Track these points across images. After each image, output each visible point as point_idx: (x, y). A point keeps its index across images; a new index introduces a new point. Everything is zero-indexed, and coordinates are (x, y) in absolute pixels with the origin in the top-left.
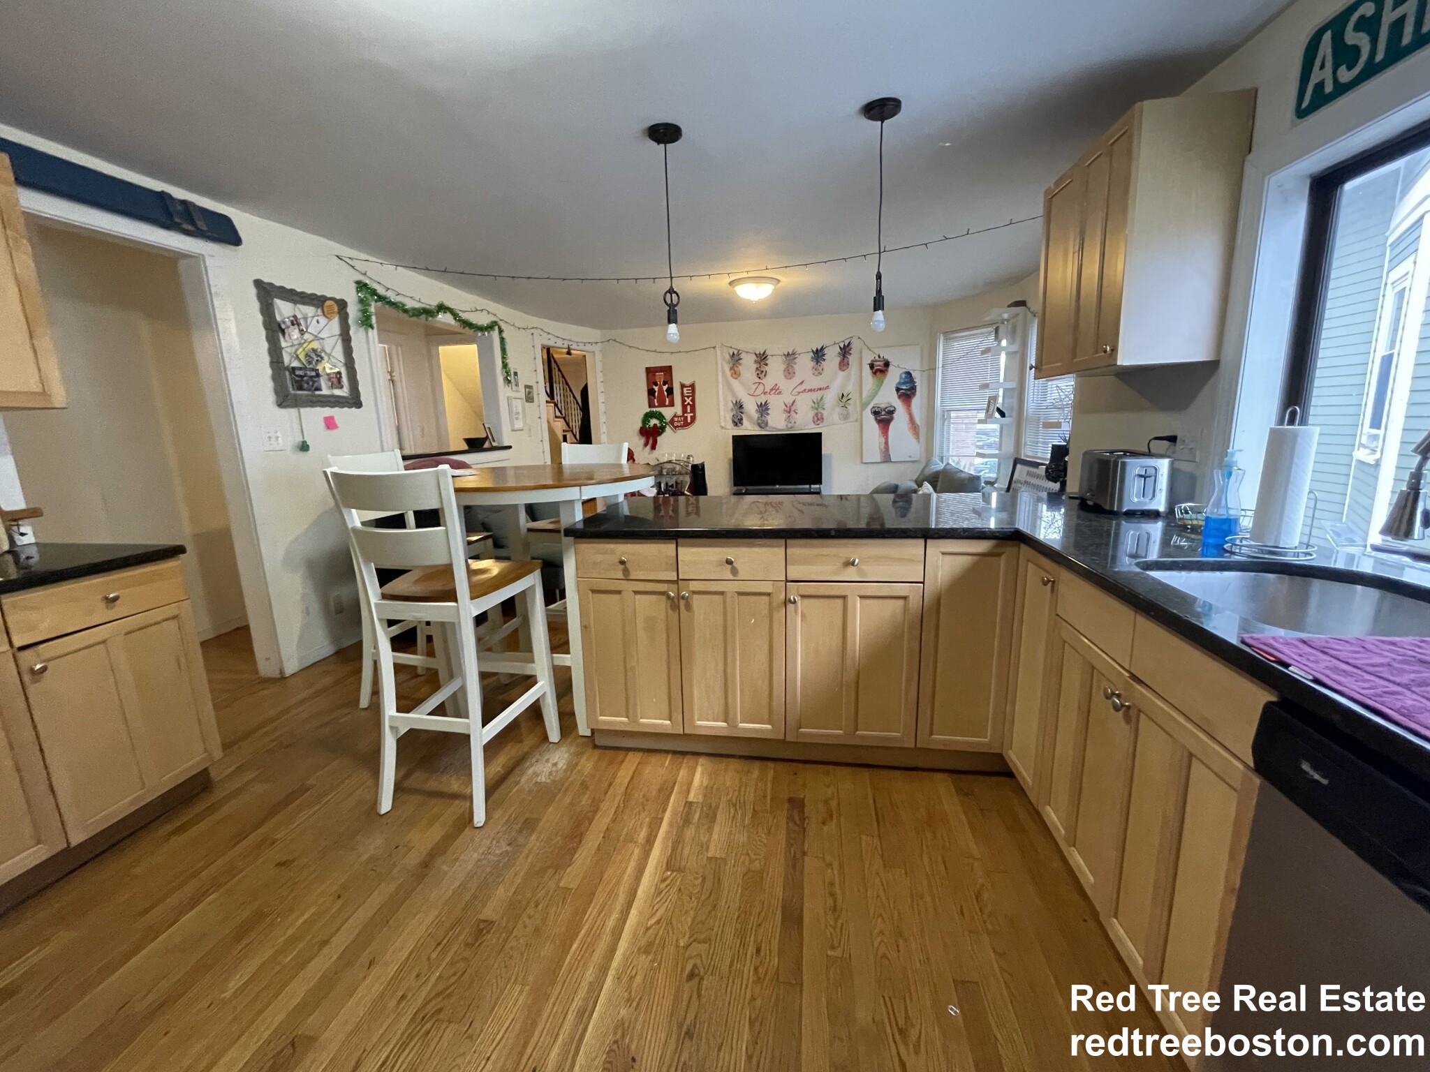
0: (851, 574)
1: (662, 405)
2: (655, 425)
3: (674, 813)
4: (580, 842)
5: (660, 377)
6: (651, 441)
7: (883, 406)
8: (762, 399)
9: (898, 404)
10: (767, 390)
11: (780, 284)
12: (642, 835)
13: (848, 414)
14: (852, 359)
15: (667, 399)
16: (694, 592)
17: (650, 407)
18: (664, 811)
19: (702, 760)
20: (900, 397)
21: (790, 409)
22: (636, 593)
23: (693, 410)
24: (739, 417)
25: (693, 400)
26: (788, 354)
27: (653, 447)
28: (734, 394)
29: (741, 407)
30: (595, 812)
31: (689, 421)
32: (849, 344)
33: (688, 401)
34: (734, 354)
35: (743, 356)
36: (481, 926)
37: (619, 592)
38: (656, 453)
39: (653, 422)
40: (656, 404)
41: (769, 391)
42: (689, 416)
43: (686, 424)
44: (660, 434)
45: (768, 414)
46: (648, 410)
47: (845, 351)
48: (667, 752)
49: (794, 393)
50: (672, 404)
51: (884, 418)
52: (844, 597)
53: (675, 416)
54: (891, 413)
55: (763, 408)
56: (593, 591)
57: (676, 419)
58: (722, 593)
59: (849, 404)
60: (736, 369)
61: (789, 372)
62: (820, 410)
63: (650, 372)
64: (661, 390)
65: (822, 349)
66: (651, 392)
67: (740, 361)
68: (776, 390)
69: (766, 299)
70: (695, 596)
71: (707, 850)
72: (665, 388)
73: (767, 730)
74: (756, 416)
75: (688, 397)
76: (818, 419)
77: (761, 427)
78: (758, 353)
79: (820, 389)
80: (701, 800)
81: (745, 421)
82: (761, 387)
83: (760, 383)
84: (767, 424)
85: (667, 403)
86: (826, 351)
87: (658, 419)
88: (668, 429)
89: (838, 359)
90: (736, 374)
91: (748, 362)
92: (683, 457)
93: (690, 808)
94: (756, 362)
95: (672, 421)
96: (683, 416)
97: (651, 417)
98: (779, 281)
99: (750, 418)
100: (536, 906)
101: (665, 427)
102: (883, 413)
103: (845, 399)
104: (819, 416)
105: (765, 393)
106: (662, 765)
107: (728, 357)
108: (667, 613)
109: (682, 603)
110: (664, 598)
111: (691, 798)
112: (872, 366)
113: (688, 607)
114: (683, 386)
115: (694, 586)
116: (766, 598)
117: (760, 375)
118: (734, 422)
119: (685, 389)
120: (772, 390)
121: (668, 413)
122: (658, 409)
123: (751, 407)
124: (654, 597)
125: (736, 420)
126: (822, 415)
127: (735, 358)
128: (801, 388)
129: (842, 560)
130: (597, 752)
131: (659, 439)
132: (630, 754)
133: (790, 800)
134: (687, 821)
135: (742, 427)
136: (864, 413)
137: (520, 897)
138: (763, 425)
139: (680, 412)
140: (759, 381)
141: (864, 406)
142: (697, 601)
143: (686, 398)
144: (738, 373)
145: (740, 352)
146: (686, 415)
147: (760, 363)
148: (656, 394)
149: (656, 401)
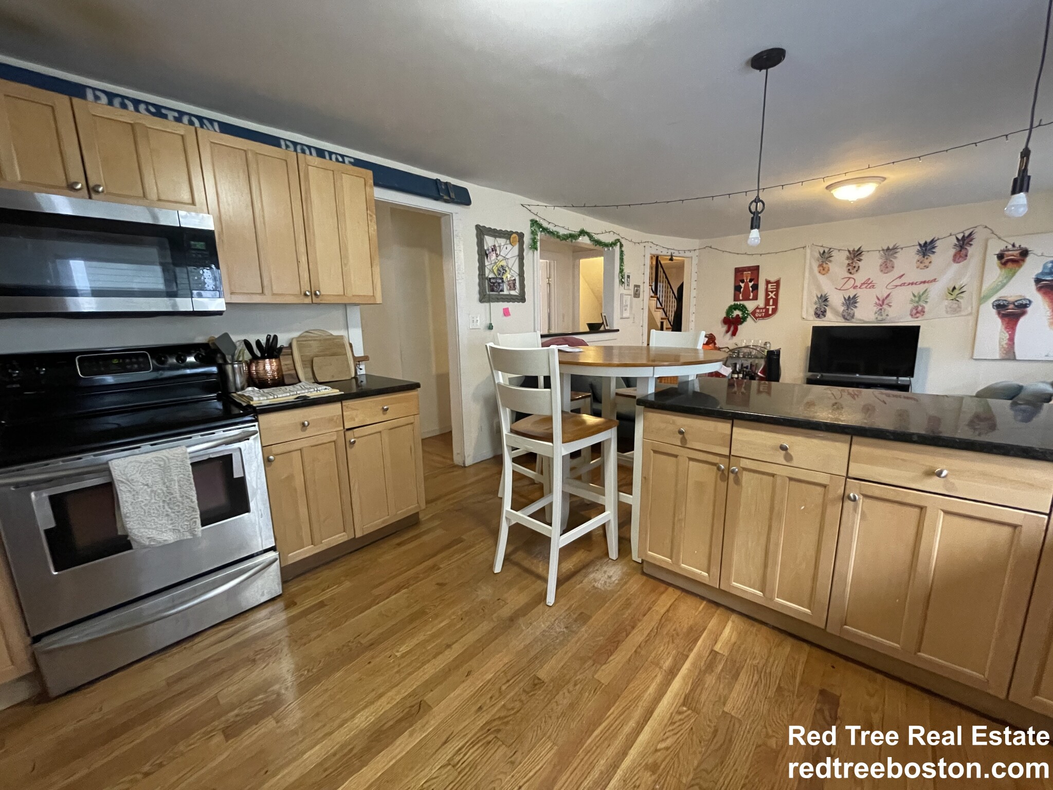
0: (933, 484)
1: (746, 298)
2: (738, 315)
3: (699, 656)
4: (617, 648)
5: (747, 275)
6: (732, 329)
7: (1012, 299)
8: (851, 293)
9: (1035, 296)
10: (858, 283)
11: (886, 182)
12: (667, 663)
13: (959, 307)
14: (973, 250)
15: (752, 294)
16: (745, 469)
17: (735, 300)
18: (691, 650)
19: (734, 617)
20: (1040, 289)
21: (882, 303)
22: (691, 459)
23: (776, 302)
24: (823, 310)
25: (777, 295)
26: (888, 249)
27: (734, 334)
28: (819, 287)
29: (826, 300)
30: (633, 628)
31: (770, 312)
32: (970, 234)
33: (772, 295)
34: (824, 252)
35: (833, 254)
36: (536, 681)
37: (676, 456)
38: (736, 339)
39: (737, 313)
40: (741, 298)
41: (859, 285)
42: (771, 308)
43: (767, 315)
44: (741, 323)
45: (856, 307)
46: (733, 303)
47: (964, 242)
48: (703, 598)
49: (889, 287)
50: (755, 298)
51: (1012, 312)
52: (922, 508)
53: (757, 308)
54: (1024, 306)
55: (851, 302)
56: (655, 452)
57: (758, 311)
58: (773, 475)
59: (962, 298)
60: (825, 265)
61: (887, 267)
62: (921, 303)
63: (739, 271)
64: (746, 286)
65: (933, 241)
66: (737, 288)
67: (830, 259)
68: (868, 284)
69: (868, 198)
70: (744, 472)
71: (724, 704)
72: (751, 284)
73: (805, 613)
74: (841, 309)
75: (772, 292)
76: (918, 311)
77: (846, 319)
78: (851, 249)
79: (925, 282)
80: (726, 654)
81: (828, 313)
82: (852, 281)
83: (850, 278)
84: (853, 317)
85: (751, 297)
86: (937, 243)
87: (741, 310)
88: (749, 319)
89: (952, 252)
90: (823, 269)
91: (840, 260)
92: (760, 343)
93: (715, 658)
94: (848, 258)
95: (754, 313)
96: (765, 308)
97: (735, 309)
98: (885, 179)
99: (836, 312)
100: (575, 685)
101: (747, 317)
102: (1011, 306)
103: (956, 292)
104: (920, 308)
105: (855, 287)
106: (697, 609)
107: (817, 255)
108: (716, 482)
109: (732, 476)
110: (715, 468)
111: (717, 648)
112: (1001, 256)
113: (737, 481)
114: (768, 282)
115: (745, 463)
116: (820, 490)
117: (852, 271)
118: (816, 314)
119: (770, 285)
120: (864, 283)
121: (750, 305)
122: (742, 302)
123: (837, 300)
124: (706, 466)
125: (819, 312)
126: (923, 307)
127: (825, 256)
128: (898, 282)
129: (924, 468)
130: (645, 578)
131: (740, 327)
132: (671, 589)
133: (822, 692)
134: (710, 667)
135: (824, 319)
136: (982, 307)
137: (565, 671)
138: (848, 318)
139: (762, 305)
140: (850, 276)
141: (982, 300)
142: (746, 477)
143: (770, 293)
144: (826, 270)
145: (832, 250)
146: (767, 307)
147: (853, 259)
148: (742, 290)
149: (741, 295)
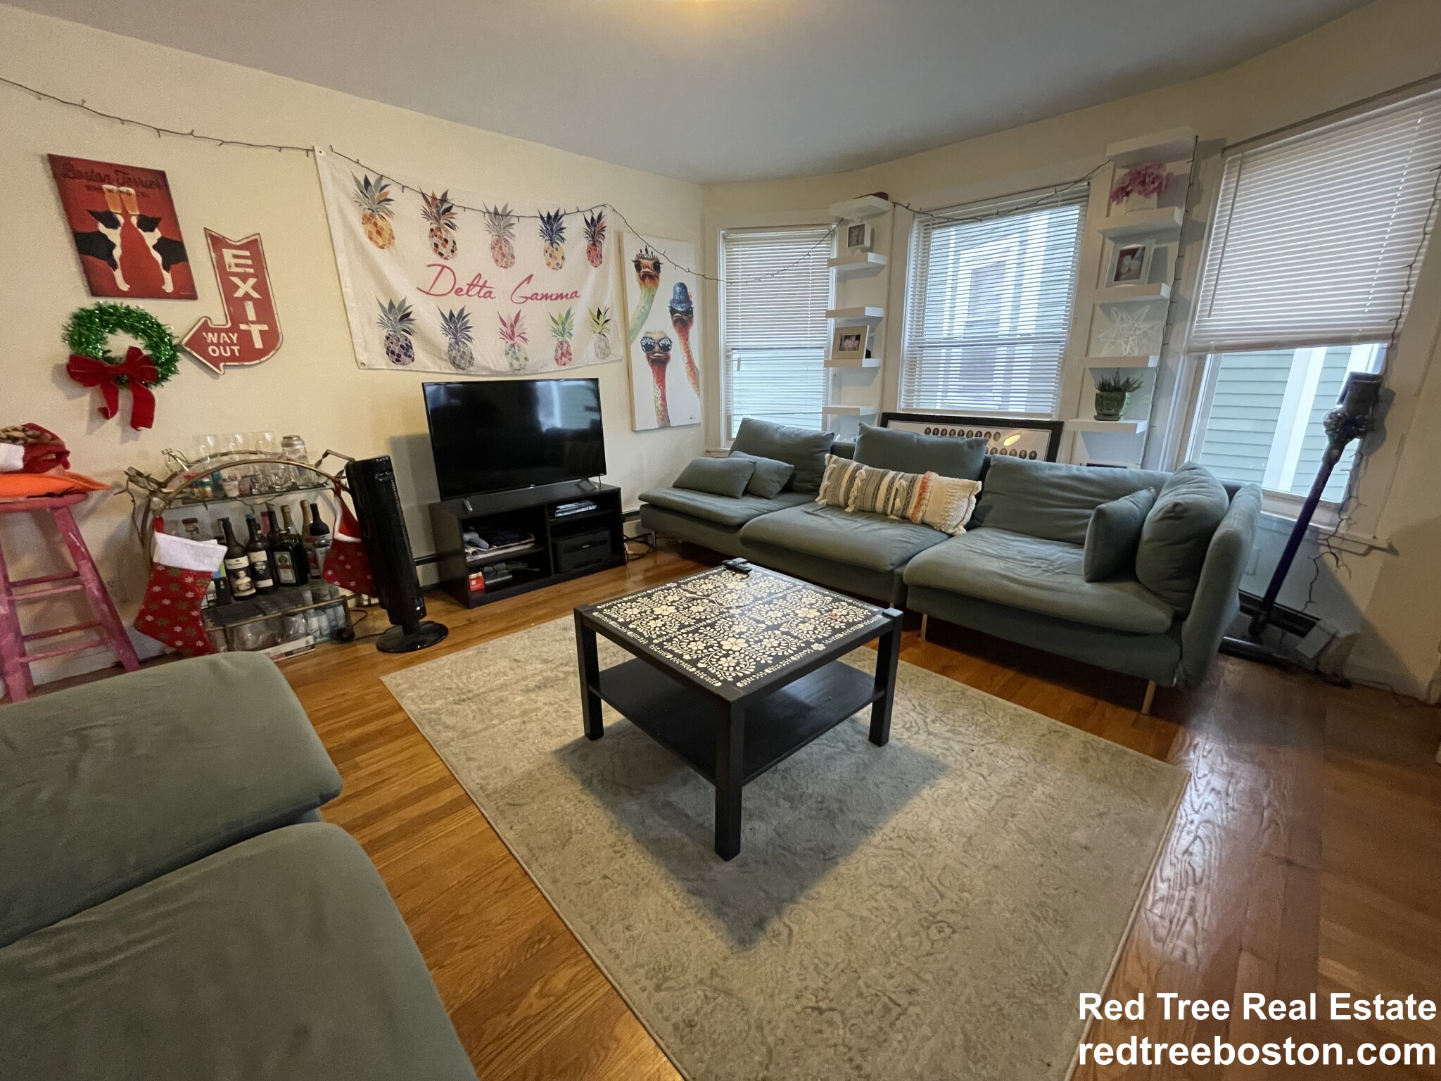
1: (147, 289)
2: (133, 352)
5: (119, 199)
6: (125, 399)
7: (656, 337)
8: (454, 304)
9: (673, 334)
10: (461, 283)
13: (607, 346)
14: (608, 245)
15: (167, 276)
17: (94, 291)
20: (675, 323)
21: (511, 330)
23: (265, 310)
24: (403, 342)
25: (262, 287)
26: (495, 213)
27: (142, 416)
29: (406, 317)
31: (258, 344)
33: (245, 288)
34: (367, 182)
35: (392, 192)
38: (158, 438)
39: (119, 344)
41: (465, 288)
42: (255, 330)
43: (248, 354)
44: (158, 379)
45: (470, 339)
46: (86, 302)
47: (595, 228)
49: (516, 298)
50: (186, 291)
51: (658, 357)
53: (205, 327)
54: (666, 348)
55: (456, 324)
57: (211, 337)
59: (609, 330)
60: (379, 221)
61: (503, 253)
62: (565, 337)
63: (74, 176)
64: (133, 245)
65: (557, 216)
66: (91, 246)
67: (388, 205)
68: (479, 286)
72: (151, 238)
74: (444, 341)
75: (244, 277)
76: (564, 353)
77: (458, 366)
78: (429, 194)
79: (560, 296)
81: (417, 350)
82: (447, 277)
83: (443, 267)
84: (469, 359)
85: (169, 287)
86: (565, 222)
87: (139, 333)
88: (183, 364)
89: (584, 244)
90: (381, 235)
91: (407, 214)
94: (426, 214)
95: (198, 343)
96: (234, 328)
97: (107, 326)
99: (430, 347)
101: (172, 360)
102: (657, 348)
103: (602, 320)
104: (565, 347)
105: (457, 291)
107: (353, 188)
112: (638, 266)
114: (217, 243)
117: (441, 249)
118: (390, 352)
119: (228, 254)
120: (471, 285)
121: (174, 316)
122: (131, 303)
123: (428, 320)
125: (397, 349)
127: (374, 195)
128: (527, 290)
131: (157, 392)
135: (412, 366)
136: (631, 347)
138: (461, 362)
139: (219, 318)
140: (442, 262)
141: (630, 334)
143: (236, 280)
144: (386, 234)
145: (384, 182)
146: (243, 327)
147: (438, 221)
148: (117, 253)
149: (118, 274)
